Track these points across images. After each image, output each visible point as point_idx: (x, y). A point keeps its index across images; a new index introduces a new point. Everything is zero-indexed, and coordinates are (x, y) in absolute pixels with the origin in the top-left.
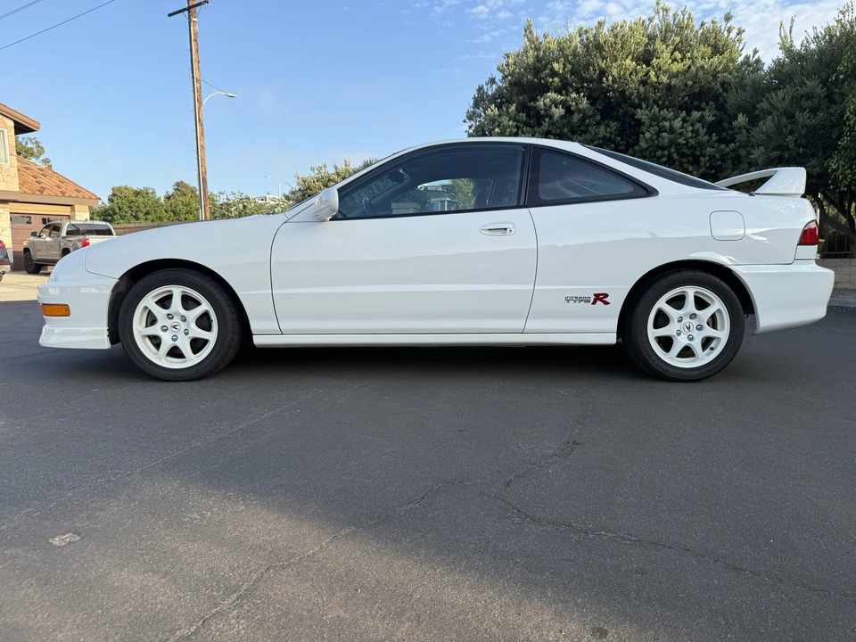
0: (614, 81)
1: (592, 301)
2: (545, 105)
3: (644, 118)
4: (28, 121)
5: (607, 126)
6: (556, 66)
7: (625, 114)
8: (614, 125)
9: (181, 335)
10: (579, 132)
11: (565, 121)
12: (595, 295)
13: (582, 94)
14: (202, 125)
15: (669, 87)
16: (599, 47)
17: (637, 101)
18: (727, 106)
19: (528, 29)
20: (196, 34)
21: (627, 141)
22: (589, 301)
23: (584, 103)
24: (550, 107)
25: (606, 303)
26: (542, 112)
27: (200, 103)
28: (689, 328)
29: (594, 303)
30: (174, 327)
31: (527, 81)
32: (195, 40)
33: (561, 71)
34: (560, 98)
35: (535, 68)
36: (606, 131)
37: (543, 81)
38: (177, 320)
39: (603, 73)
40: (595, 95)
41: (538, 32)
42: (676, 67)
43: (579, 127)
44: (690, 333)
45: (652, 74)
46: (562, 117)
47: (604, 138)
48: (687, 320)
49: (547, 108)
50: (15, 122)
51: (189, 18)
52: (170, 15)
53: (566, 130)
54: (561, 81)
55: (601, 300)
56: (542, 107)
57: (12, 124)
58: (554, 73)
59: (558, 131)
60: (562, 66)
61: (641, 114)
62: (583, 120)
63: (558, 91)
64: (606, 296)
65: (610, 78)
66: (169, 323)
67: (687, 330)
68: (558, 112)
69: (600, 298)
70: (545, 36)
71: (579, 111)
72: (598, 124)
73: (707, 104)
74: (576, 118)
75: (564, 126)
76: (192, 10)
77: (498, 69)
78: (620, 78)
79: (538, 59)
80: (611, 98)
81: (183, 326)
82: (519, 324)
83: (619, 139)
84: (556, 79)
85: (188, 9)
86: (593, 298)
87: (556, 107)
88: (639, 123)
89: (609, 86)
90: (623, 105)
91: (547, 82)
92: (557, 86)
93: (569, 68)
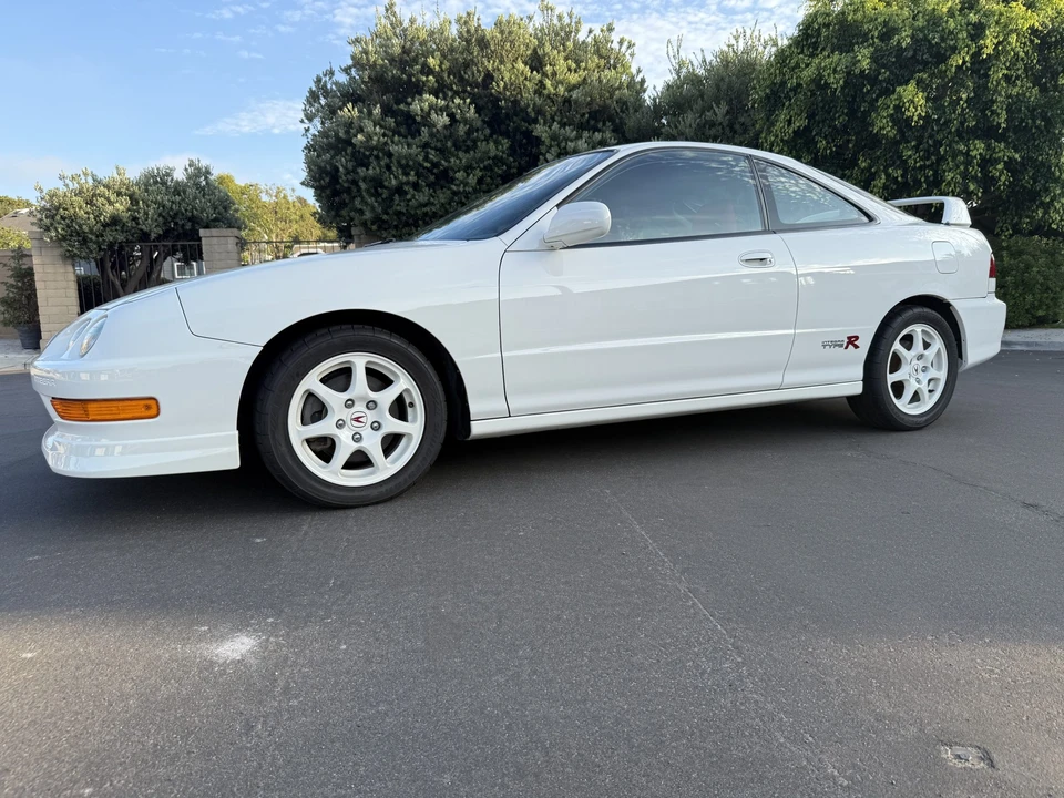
0: (505, 88)
1: (845, 345)
2: (422, 109)
3: (544, 136)
5: (497, 143)
6: (429, 61)
7: (517, 129)
8: (506, 143)
9: (366, 432)
10: (464, 148)
11: (447, 133)
12: (848, 337)
13: (468, 100)
15: (567, 101)
16: (483, 43)
17: (533, 115)
18: (626, 128)
19: (390, 8)
21: (519, 163)
22: (842, 346)
23: (471, 112)
24: (429, 114)
25: (856, 347)
26: (419, 119)
29: (846, 348)
30: (357, 420)
31: (393, 76)
33: (437, 68)
34: (441, 103)
35: (401, 60)
36: (497, 149)
37: (414, 79)
38: (360, 407)
39: (489, 77)
40: (481, 103)
41: (404, 14)
42: (574, 78)
43: (464, 141)
45: (548, 83)
46: (445, 127)
47: (495, 158)
49: (426, 114)
53: (449, 144)
54: (437, 81)
55: (852, 343)
56: (418, 112)
58: (427, 70)
59: (439, 145)
60: (438, 62)
61: (540, 130)
62: (469, 133)
63: (433, 94)
64: (857, 338)
65: (502, 84)
66: (347, 414)
68: (441, 120)
69: (852, 340)
70: (412, 21)
71: (465, 121)
72: (487, 140)
73: (604, 124)
74: (462, 129)
75: (448, 139)
78: (512, 84)
79: (405, 51)
80: (502, 108)
81: (371, 416)
82: (777, 379)
83: (511, 159)
84: (431, 78)
86: (846, 341)
87: (438, 114)
88: (538, 141)
89: (500, 93)
90: (515, 118)
91: (418, 81)
92: (433, 87)
93: (446, 65)
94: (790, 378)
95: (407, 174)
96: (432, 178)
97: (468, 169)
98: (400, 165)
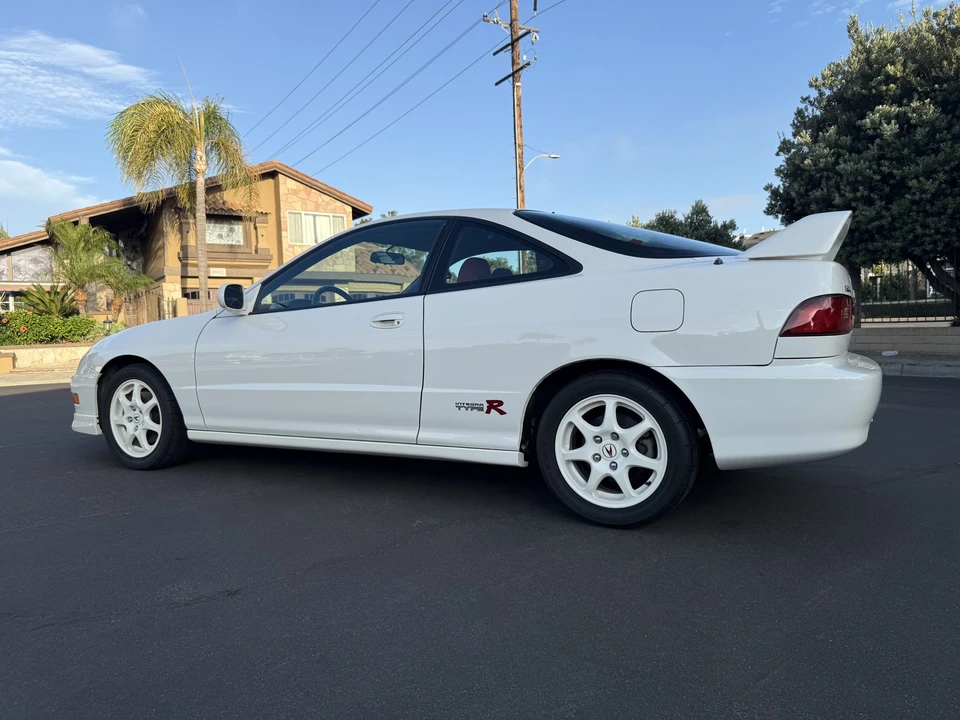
1: (485, 409)
2: (873, 122)
4: (363, 205)
6: (890, 69)
9: (140, 426)
12: (488, 402)
13: (928, 101)
14: (522, 192)
19: (852, 28)
20: (519, 99)
22: (482, 409)
23: (931, 110)
24: (880, 124)
25: (502, 413)
26: (870, 132)
27: (522, 169)
28: (610, 452)
29: (488, 412)
30: (136, 418)
31: (853, 95)
32: (518, 105)
33: (899, 74)
34: (895, 109)
35: (862, 75)
37: (874, 91)
38: (137, 412)
40: (949, 99)
41: (866, 28)
43: (927, 144)
44: (612, 459)
46: (898, 136)
48: (607, 441)
49: (876, 126)
50: (353, 208)
51: (514, 84)
52: (497, 84)
53: (907, 151)
54: (900, 86)
55: (496, 408)
56: (869, 125)
57: (350, 210)
58: (890, 79)
59: (893, 154)
60: (900, 68)
62: (931, 136)
63: (897, 100)
64: (501, 403)
66: (132, 414)
67: (607, 455)
68: (890, 129)
69: (494, 405)
71: (923, 124)
74: (920, 133)
75: (904, 146)
76: (516, 75)
77: (811, 86)
81: (141, 417)
82: (411, 434)
84: (892, 85)
85: (513, 75)
86: (486, 405)
87: (889, 123)
91: (879, 92)
92: (895, 94)
93: (911, 66)
94: (424, 435)
95: (856, 190)
96: (887, 189)
97: (929, 174)
98: (849, 183)
